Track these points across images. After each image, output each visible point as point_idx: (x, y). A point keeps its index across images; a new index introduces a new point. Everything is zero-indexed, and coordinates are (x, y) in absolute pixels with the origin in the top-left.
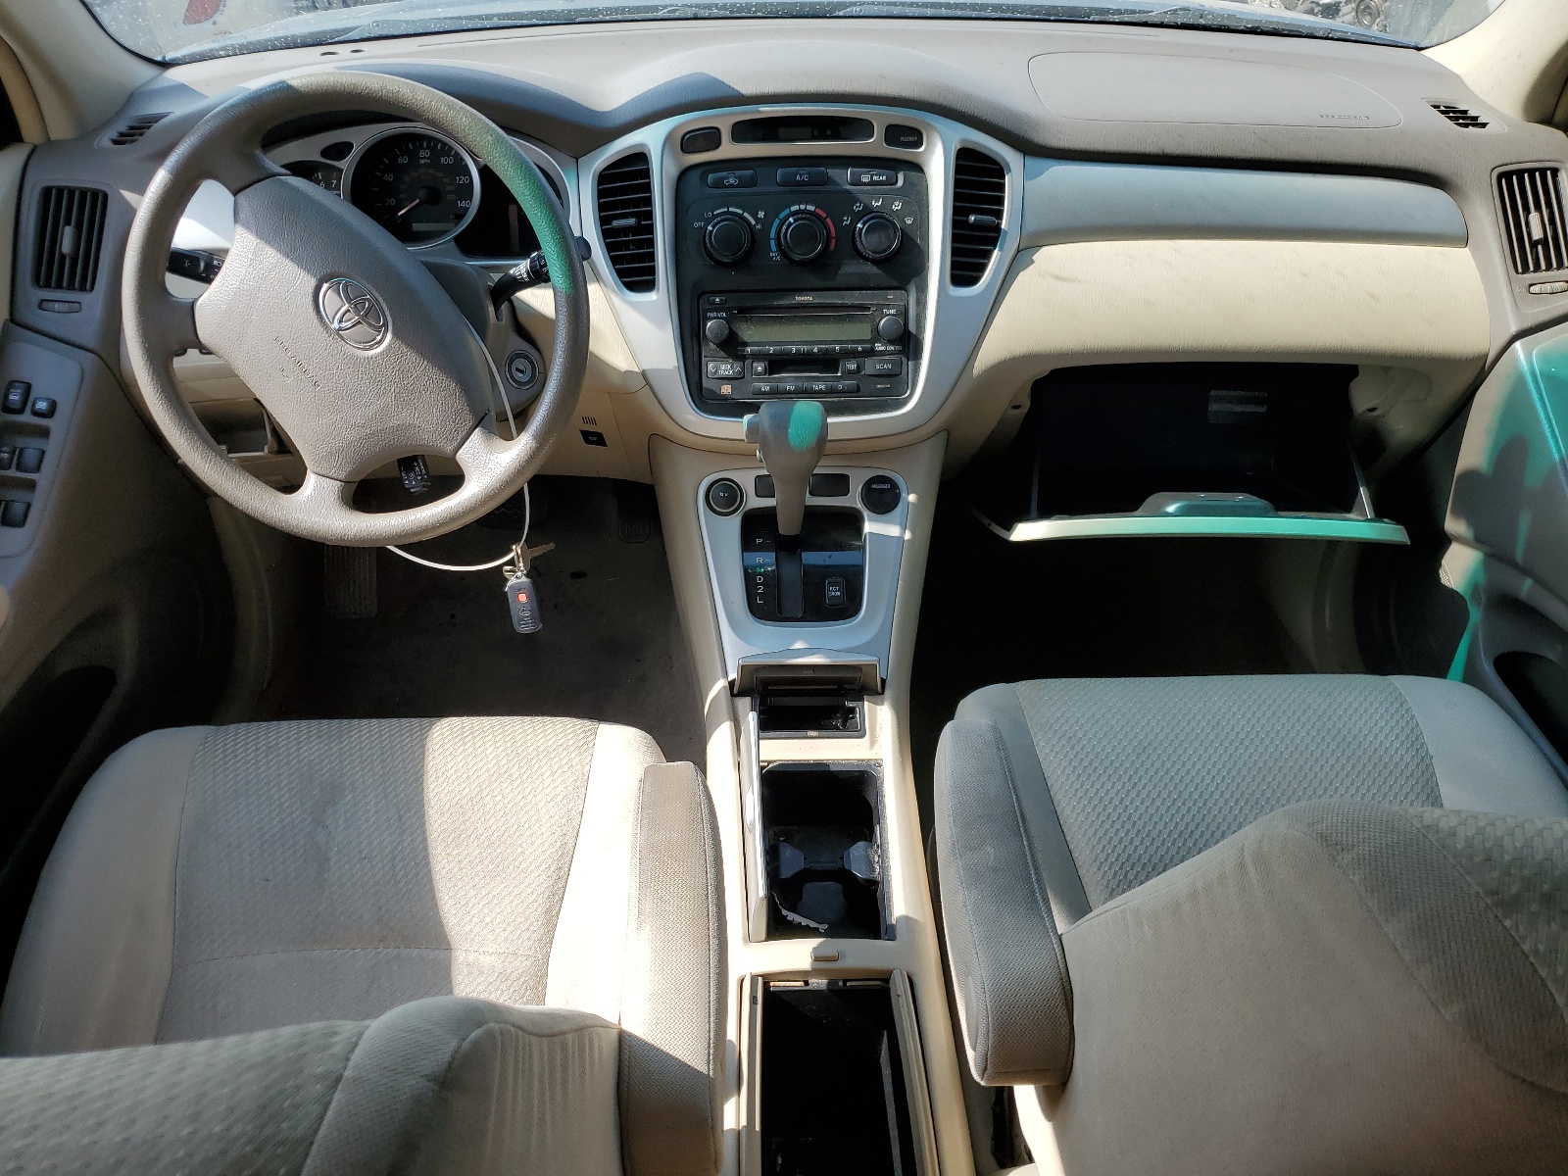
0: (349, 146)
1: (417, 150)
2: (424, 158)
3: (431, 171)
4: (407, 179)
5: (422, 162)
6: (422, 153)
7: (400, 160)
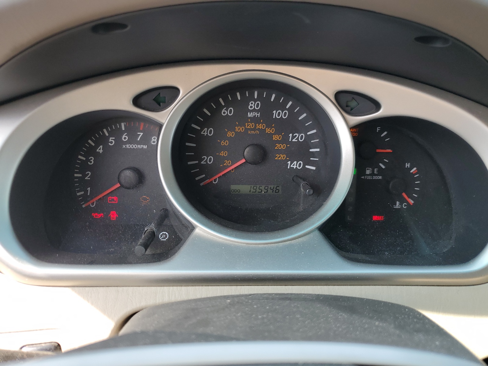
0: (174, 91)
1: (246, 101)
2: (254, 110)
3: (260, 126)
4: (230, 134)
5: (250, 115)
6: (252, 105)
7: (225, 112)
